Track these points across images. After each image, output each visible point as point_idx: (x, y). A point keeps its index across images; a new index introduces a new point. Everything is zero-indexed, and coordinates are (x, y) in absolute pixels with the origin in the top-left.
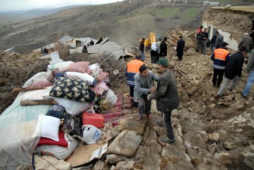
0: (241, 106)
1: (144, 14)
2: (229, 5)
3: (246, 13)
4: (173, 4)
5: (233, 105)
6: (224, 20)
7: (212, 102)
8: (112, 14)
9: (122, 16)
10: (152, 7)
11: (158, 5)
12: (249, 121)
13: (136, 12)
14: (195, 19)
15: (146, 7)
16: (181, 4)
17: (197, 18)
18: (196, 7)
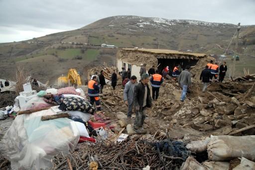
0: (178, 106)
1: (46, 54)
2: (137, 48)
3: (152, 53)
4: (74, 46)
5: (173, 106)
6: (136, 58)
7: (159, 108)
8: (9, 54)
9: (21, 57)
10: (54, 48)
11: (60, 47)
12: (186, 111)
13: (37, 53)
14: (96, 59)
15: (47, 48)
16: (82, 46)
17: (98, 58)
18: (95, 49)
